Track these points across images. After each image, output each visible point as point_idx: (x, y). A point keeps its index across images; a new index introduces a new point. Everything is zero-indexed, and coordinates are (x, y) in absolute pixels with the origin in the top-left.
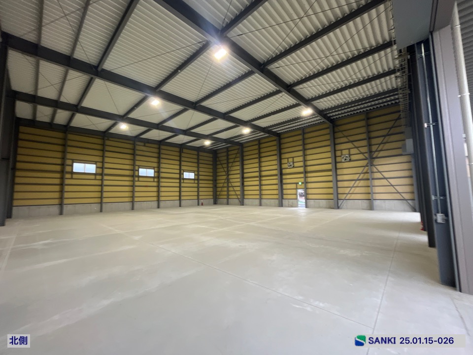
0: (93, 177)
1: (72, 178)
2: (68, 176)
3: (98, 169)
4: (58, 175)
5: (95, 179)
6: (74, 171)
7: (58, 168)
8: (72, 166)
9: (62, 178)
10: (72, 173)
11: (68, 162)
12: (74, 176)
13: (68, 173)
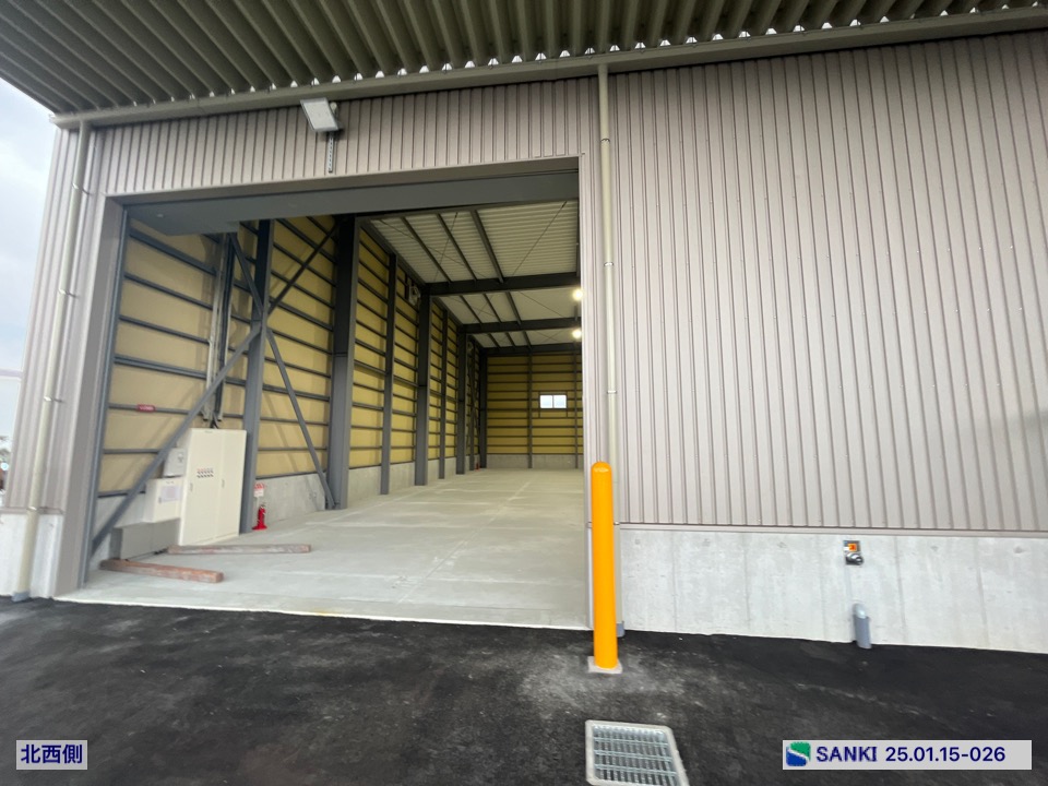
0: (563, 414)
1: (539, 418)
2: (535, 414)
3: (570, 402)
4: (525, 414)
5: (567, 418)
6: (542, 406)
7: (524, 405)
8: (539, 400)
9: (529, 418)
10: (540, 410)
11: (534, 395)
12: (543, 414)
13: (535, 410)
